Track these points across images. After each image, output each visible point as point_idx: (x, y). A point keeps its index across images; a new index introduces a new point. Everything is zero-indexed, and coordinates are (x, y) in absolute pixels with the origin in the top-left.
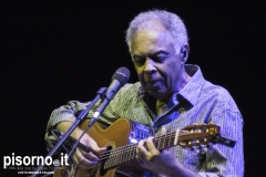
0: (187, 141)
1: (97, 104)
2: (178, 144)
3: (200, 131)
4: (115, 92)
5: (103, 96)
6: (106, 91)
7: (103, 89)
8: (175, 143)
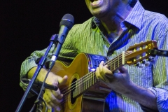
0: (132, 60)
1: (52, 49)
2: (126, 63)
3: (141, 49)
4: (64, 36)
5: (56, 42)
6: (57, 37)
7: (54, 36)
8: (123, 63)
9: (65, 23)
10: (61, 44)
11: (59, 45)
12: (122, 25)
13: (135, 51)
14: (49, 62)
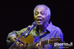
4: (32, 28)
8: (48, 43)
9: (34, 24)
10: (31, 31)
11: (30, 30)
12: (45, 30)
13: (53, 40)
14: (25, 35)
